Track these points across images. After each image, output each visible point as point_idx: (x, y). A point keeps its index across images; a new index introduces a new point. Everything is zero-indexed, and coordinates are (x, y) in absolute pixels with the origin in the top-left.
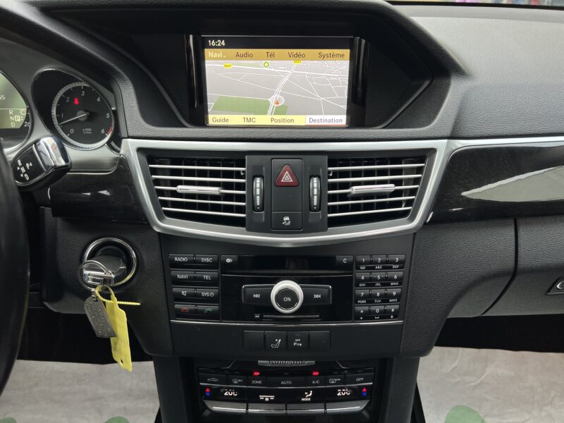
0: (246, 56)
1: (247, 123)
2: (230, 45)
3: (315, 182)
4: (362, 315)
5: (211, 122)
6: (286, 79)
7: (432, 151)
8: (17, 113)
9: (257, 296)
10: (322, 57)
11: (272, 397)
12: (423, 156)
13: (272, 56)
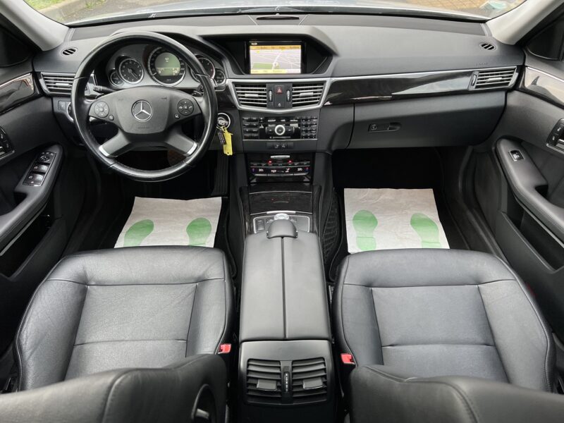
0: (265, 48)
1: (264, 73)
2: (259, 44)
3: (288, 92)
4: (304, 136)
5: (252, 73)
6: (278, 56)
7: (325, 82)
8: (176, 69)
10: (291, 48)
11: (275, 171)
12: (322, 83)
13: (273, 48)
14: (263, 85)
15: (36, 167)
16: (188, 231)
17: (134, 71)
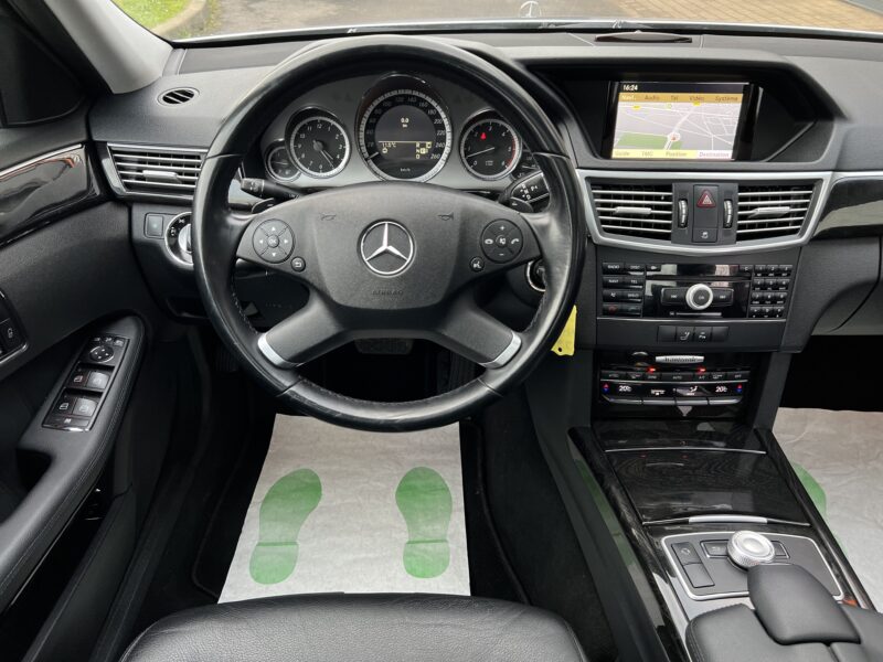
0: (654, 99)
1: (644, 157)
2: (640, 90)
3: (728, 205)
4: (754, 313)
5: (615, 155)
6: (684, 119)
7: (820, 181)
8: (423, 146)
9: (675, 296)
10: (719, 100)
11: (662, 392)
12: (810, 185)
13: (675, 99)
14: (665, 186)
15: (79, 379)
16: (399, 503)
17: (325, 147)
